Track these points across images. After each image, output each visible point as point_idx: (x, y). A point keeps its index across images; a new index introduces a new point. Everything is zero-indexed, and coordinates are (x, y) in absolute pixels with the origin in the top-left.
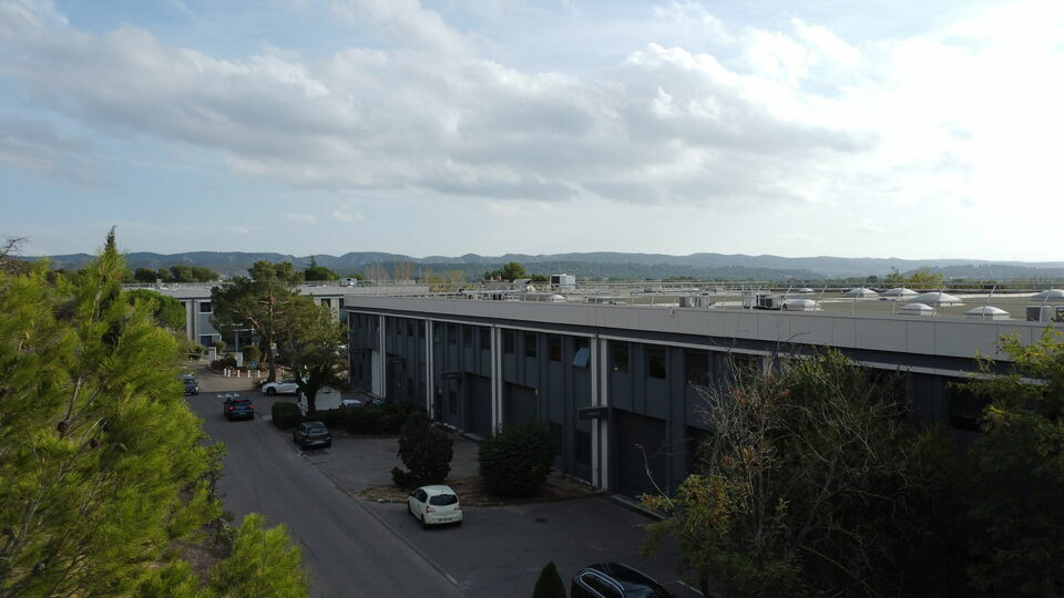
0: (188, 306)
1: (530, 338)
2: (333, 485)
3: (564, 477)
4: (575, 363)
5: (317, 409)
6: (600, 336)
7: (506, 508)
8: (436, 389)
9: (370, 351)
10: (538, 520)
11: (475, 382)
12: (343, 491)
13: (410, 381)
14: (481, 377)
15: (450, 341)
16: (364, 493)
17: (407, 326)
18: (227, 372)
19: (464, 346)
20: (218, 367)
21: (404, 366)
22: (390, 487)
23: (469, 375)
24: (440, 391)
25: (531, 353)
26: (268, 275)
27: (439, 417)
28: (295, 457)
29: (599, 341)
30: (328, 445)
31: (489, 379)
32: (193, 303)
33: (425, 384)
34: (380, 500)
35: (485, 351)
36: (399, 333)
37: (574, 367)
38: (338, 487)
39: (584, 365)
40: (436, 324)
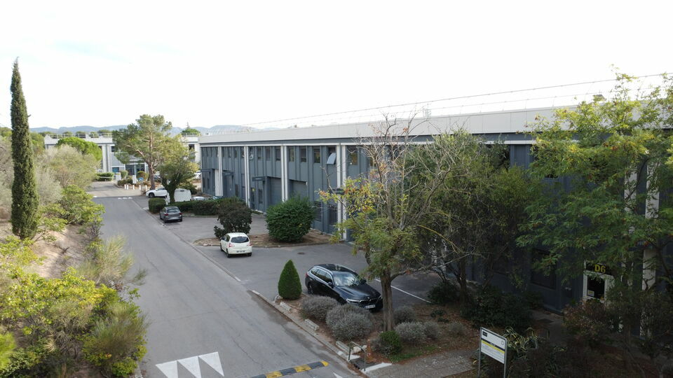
0: (104, 148)
1: (303, 150)
2: (178, 239)
3: (322, 234)
4: (328, 163)
5: (176, 201)
6: (342, 144)
7: (282, 248)
8: (251, 189)
9: (214, 170)
10: (300, 253)
11: (272, 181)
12: (184, 242)
13: (236, 186)
14: (276, 178)
15: (259, 158)
16: (196, 241)
17: (233, 151)
18: (127, 186)
19: (266, 160)
20: (121, 184)
21: (233, 176)
22: (213, 239)
23: (269, 178)
24: (253, 190)
25: (303, 160)
26: (148, 122)
27: (253, 206)
28: (160, 227)
29: (341, 146)
30: (181, 220)
31: (280, 179)
32: (106, 146)
33: (244, 187)
34: (205, 245)
35: (278, 161)
36: (229, 157)
37: (328, 165)
38: (181, 240)
39: (333, 163)
40: (250, 148)
